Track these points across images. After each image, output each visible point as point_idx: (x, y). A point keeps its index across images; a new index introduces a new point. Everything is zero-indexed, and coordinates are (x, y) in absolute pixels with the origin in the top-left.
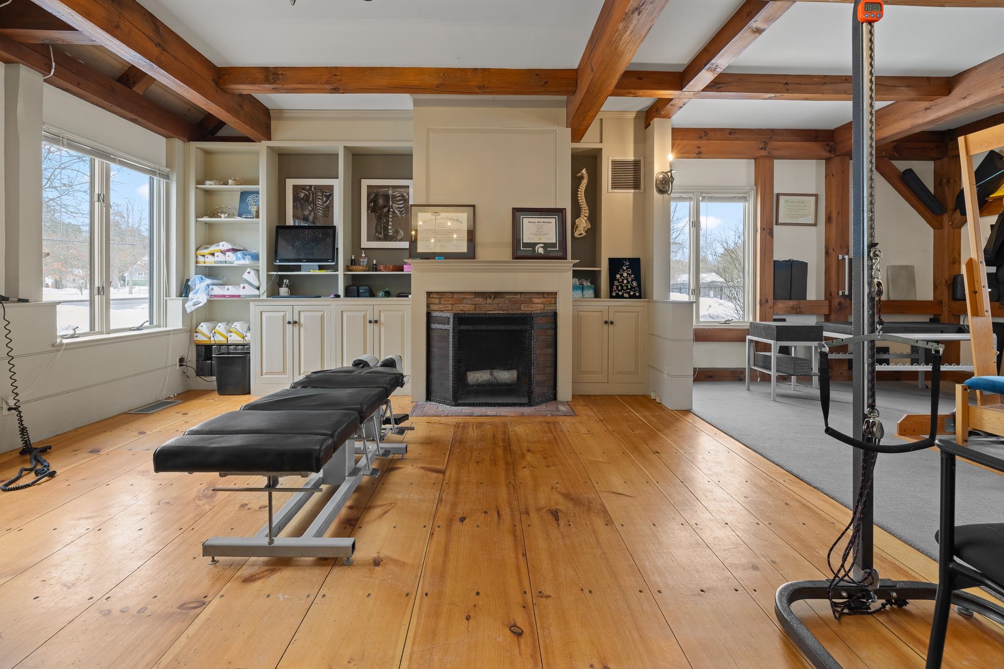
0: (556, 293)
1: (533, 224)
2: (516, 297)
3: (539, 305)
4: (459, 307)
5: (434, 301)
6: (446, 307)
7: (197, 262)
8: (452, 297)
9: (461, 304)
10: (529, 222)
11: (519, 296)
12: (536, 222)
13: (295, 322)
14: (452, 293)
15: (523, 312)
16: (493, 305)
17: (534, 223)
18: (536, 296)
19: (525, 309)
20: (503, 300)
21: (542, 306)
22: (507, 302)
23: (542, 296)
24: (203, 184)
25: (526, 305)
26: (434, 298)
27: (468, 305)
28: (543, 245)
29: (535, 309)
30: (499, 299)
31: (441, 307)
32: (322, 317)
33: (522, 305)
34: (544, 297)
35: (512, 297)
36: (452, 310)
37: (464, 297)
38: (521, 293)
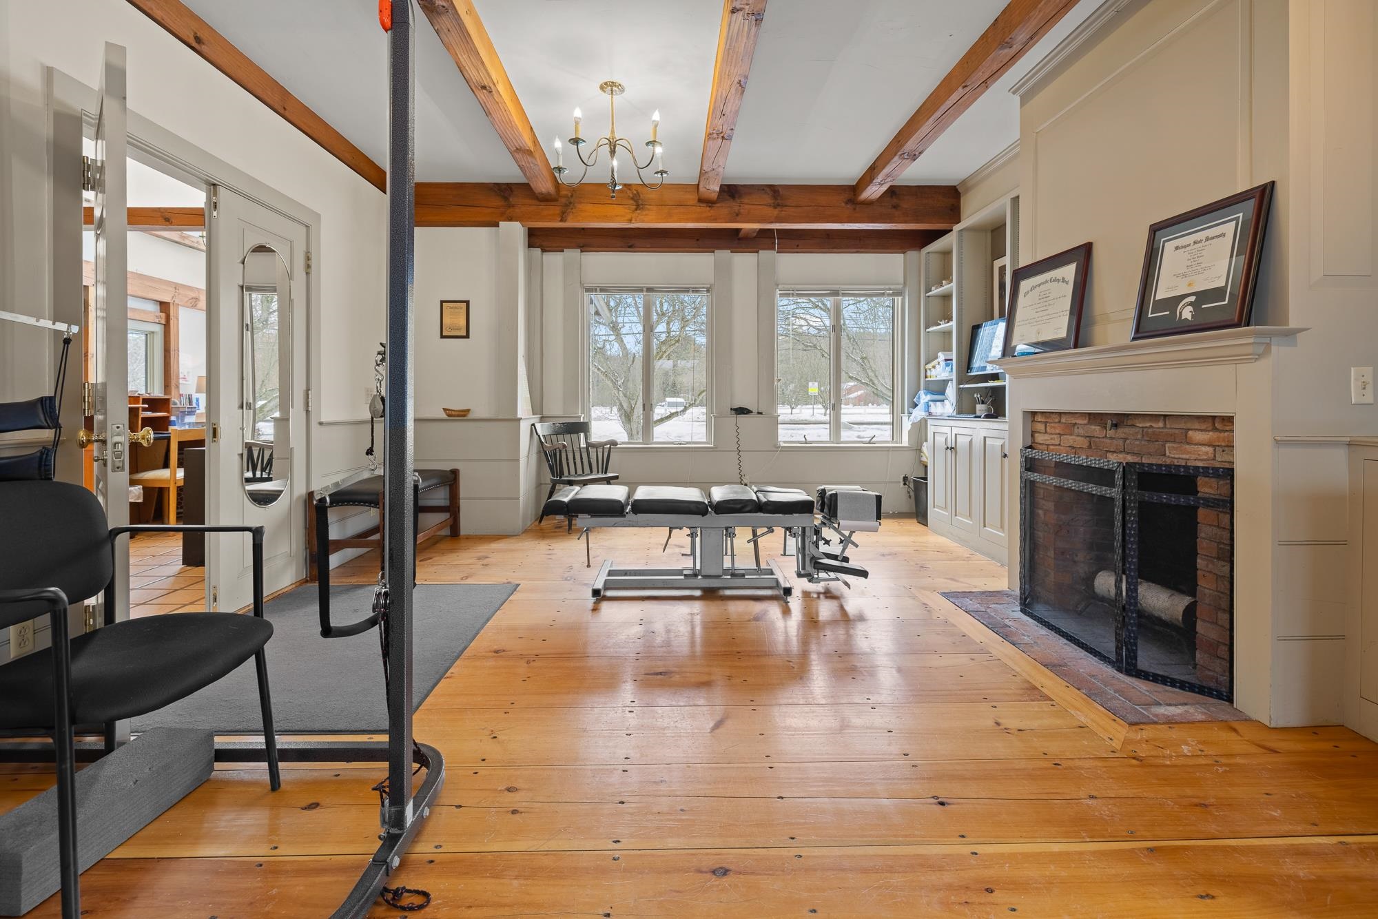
0: (1229, 420)
1: (1183, 250)
2: (1154, 425)
3: (1204, 449)
4: (1068, 440)
5: (1040, 427)
6: (1051, 439)
7: (926, 377)
8: (1060, 422)
9: (1071, 435)
10: (1177, 248)
11: (1161, 424)
12: (1189, 245)
13: (952, 448)
14: (1060, 414)
15: (1168, 461)
16: (1115, 442)
17: (1185, 247)
18: (1197, 426)
19: (1176, 455)
20: (1132, 430)
21: (1210, 450)
22: (1139, 436)
23: (1208, 425)
24: (931, 291)
25: (1175, 445)
26: (1039, 422)
27: (1079, 438)
28: (1193, 299)
29: (1193, 457)
30: (1126, 430)
31: (1046, 438)
32: (971, 442)
33: (1168, 445)
34: (1215, 429)
35: (1148, 425)
36: (1060, 445)
37: (1074, 421)
38: (1165, 416)
